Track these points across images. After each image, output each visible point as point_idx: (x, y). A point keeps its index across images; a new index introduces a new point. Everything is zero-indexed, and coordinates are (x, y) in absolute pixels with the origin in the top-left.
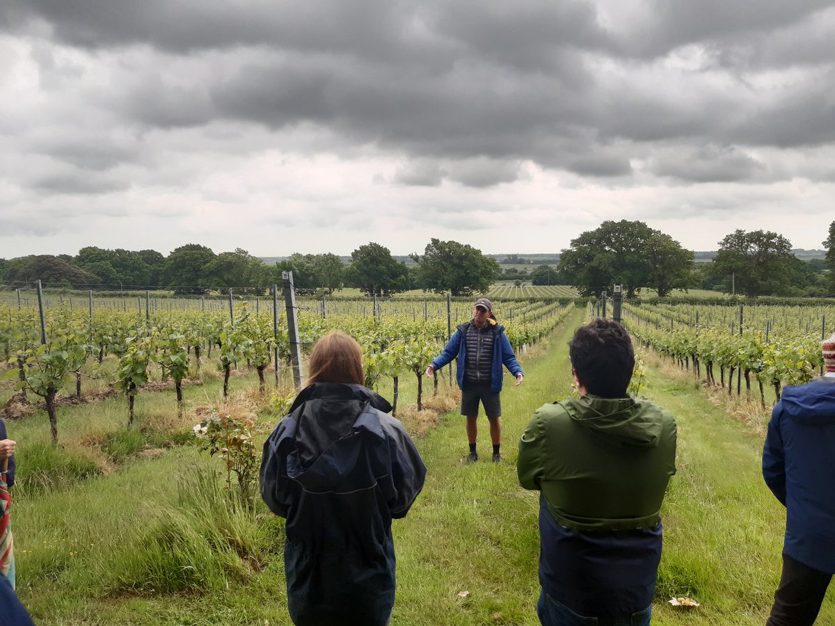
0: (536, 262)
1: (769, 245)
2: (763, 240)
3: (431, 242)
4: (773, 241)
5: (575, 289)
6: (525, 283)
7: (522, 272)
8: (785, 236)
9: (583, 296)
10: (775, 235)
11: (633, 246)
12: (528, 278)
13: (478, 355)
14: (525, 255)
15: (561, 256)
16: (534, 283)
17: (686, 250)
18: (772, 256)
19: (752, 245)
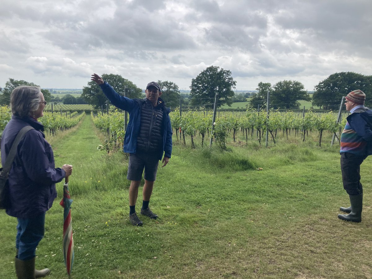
0: (63, 93)
1: (170, 87)
2: (168, 85)
3: (9, 80)
4: (172, 85)
5: (91, 105)
6: (59, 103)
7: (57, 98)
8: (176, 84)
9: (95, 109)
10: (173, 83)
11: (116, 86)
12: (60, 101)
13: (151, 127)
14: (57, 89)
15: (83, 90)
16: (64, 103)
17: (139, 89)
18: (172, 92)
19: (164, 87)
